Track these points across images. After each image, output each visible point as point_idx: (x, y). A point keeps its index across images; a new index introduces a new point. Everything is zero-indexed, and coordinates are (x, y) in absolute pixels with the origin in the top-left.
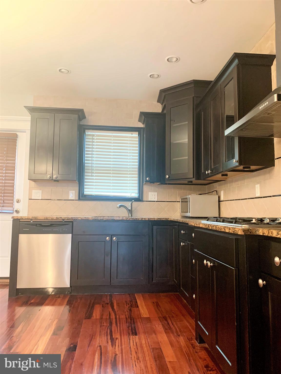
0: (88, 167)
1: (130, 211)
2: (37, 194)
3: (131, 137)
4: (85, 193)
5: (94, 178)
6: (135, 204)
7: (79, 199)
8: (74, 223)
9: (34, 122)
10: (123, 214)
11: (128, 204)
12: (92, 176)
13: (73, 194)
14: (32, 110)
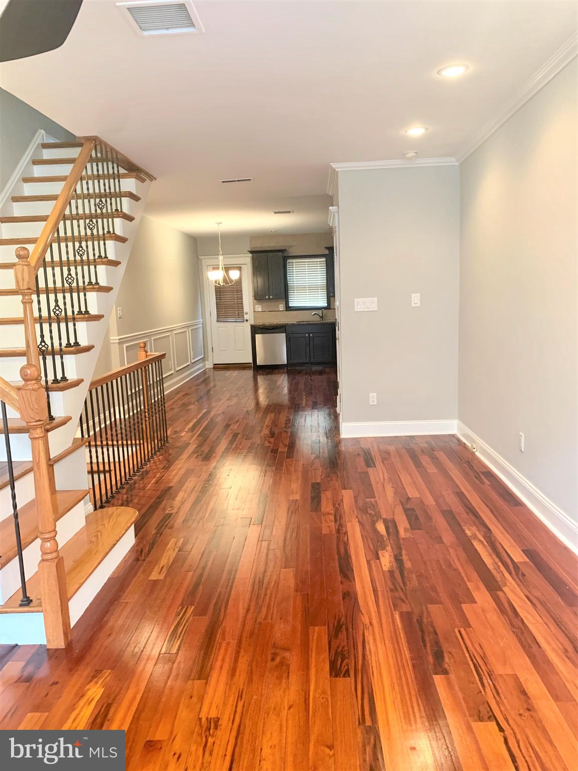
0: (291, 286)
1: (322, 317)
2: (259, 308)
3: (320, 261)
4: (290, 305)
5: (295, 294)
6: (325, 311)
7: (287, 310)
8: (287, 327)
9: (253, 259)
10: (317, 319)
11: (320, 312)
12: (294, 293)
13: (282, 307)
14: (251, 252)
